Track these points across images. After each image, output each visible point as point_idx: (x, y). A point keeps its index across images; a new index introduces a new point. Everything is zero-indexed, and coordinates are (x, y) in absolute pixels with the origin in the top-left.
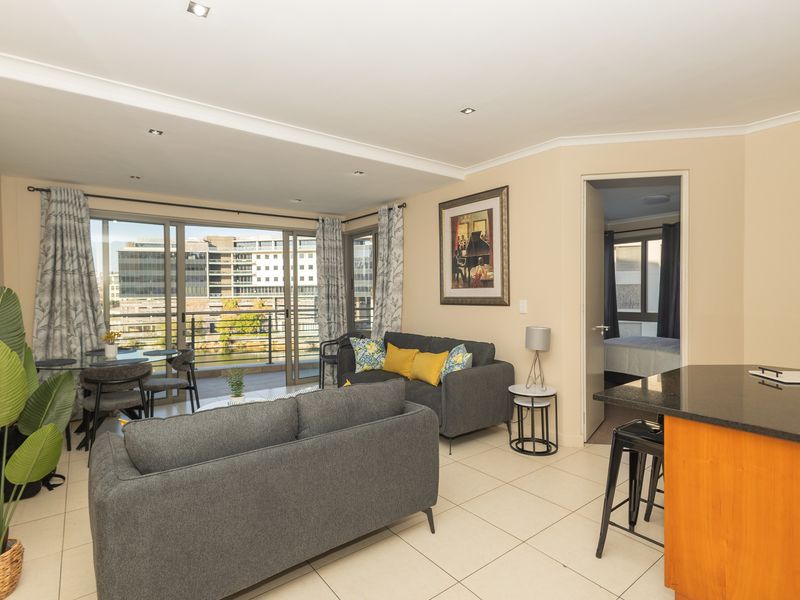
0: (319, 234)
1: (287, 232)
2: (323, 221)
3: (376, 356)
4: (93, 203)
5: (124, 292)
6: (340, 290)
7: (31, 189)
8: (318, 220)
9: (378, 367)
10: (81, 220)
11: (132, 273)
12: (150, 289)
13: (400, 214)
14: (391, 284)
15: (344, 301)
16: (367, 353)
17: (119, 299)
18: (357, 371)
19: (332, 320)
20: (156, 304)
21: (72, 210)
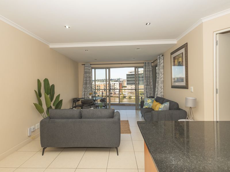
0: (144, 67)
1: (136, 67)
2: (145, 63)
3: (150, 104)
4: (93, 66)
5: (128, 84)
6: (151, 83)
7: (82, 65)
8: (144, 63)
9: (150, 107)
10: (89, 70)
11: (129, 79)
12: (133, 83)
13: (162, 58)
14: (159, 81)
15: (152, 87)
16: (147, 103)
17: (126, 85)
18: (144, 108)
19: (148, 92)
20: (133, 87)
21: (88, 68)
